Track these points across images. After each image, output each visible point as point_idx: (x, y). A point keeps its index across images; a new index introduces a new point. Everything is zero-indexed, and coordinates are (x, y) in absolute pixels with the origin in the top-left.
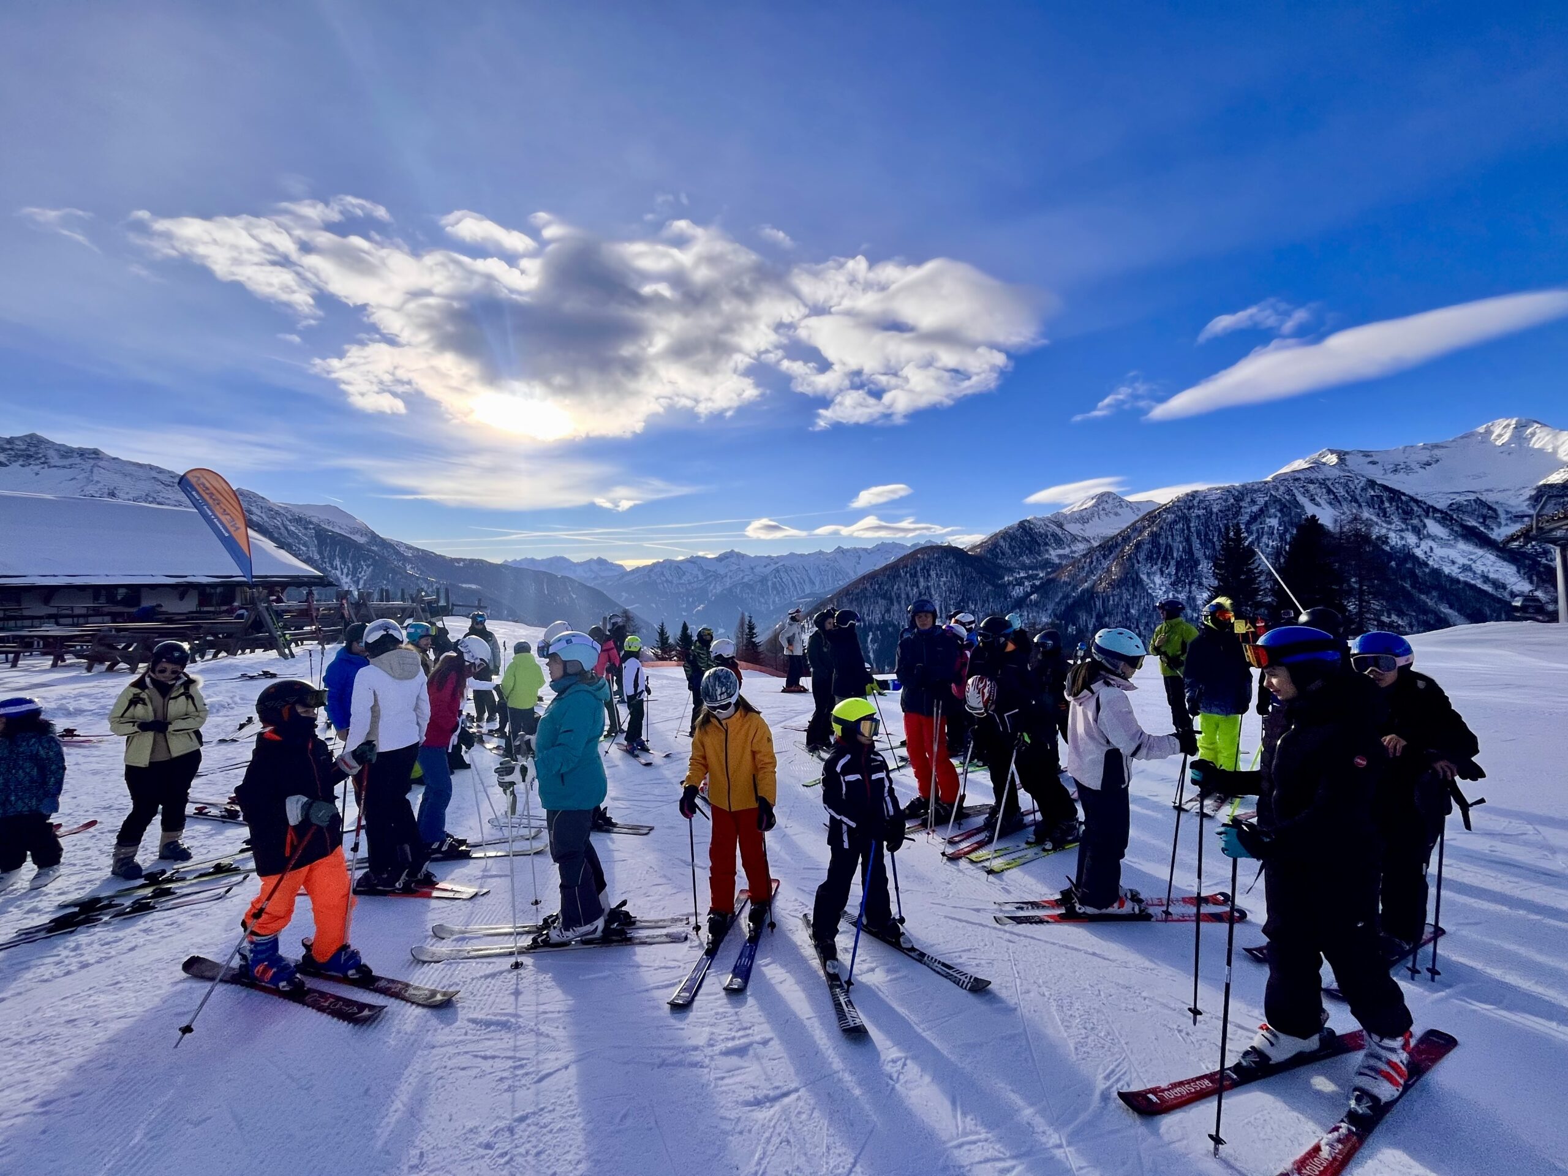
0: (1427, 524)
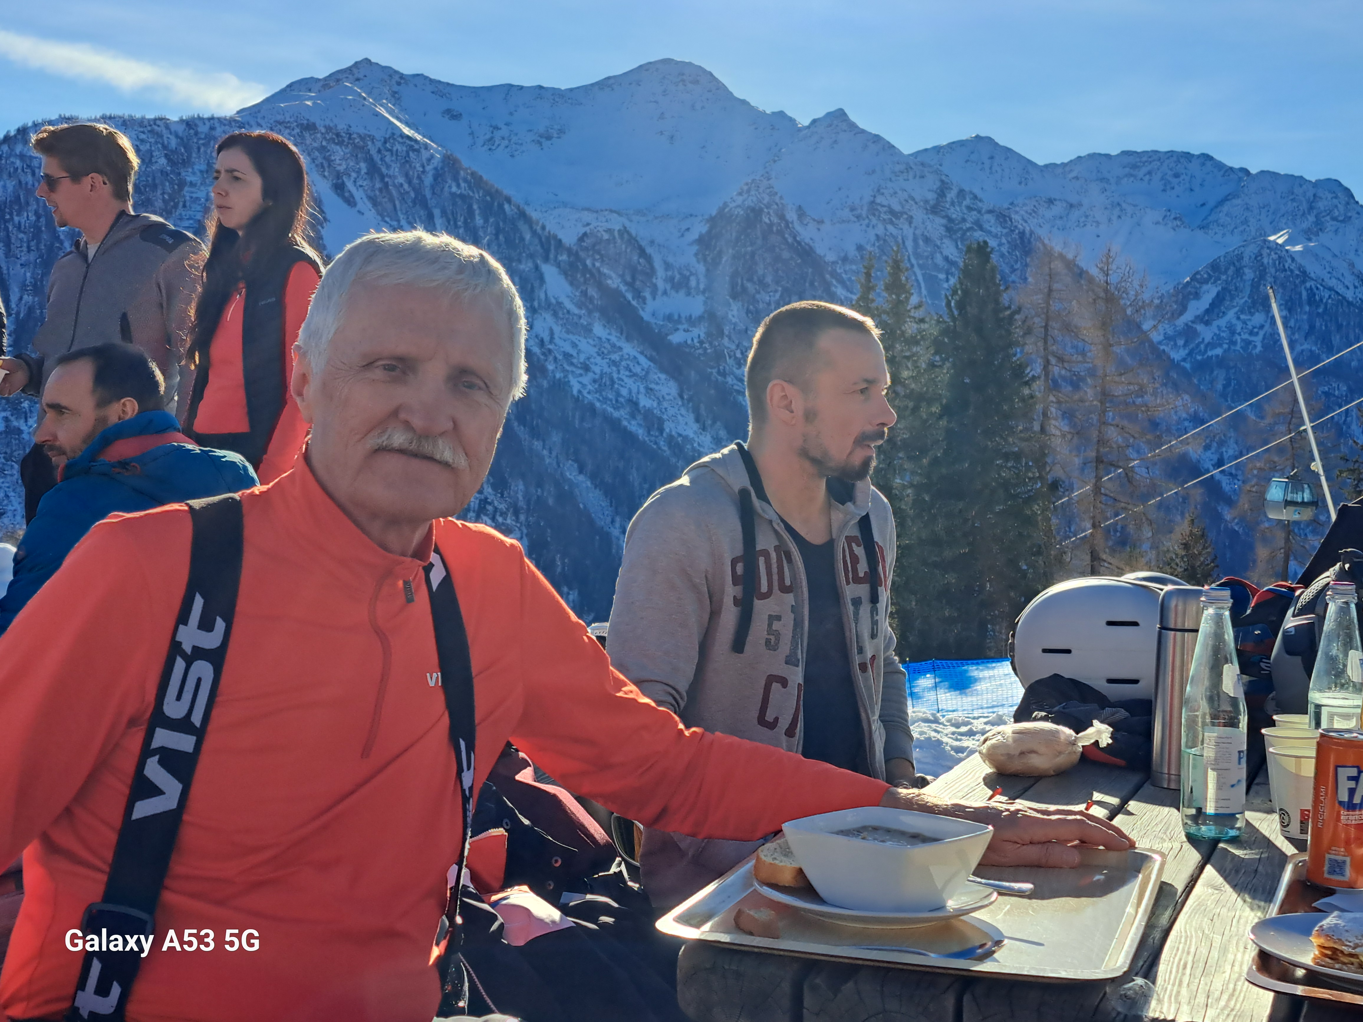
0: (547, 277)
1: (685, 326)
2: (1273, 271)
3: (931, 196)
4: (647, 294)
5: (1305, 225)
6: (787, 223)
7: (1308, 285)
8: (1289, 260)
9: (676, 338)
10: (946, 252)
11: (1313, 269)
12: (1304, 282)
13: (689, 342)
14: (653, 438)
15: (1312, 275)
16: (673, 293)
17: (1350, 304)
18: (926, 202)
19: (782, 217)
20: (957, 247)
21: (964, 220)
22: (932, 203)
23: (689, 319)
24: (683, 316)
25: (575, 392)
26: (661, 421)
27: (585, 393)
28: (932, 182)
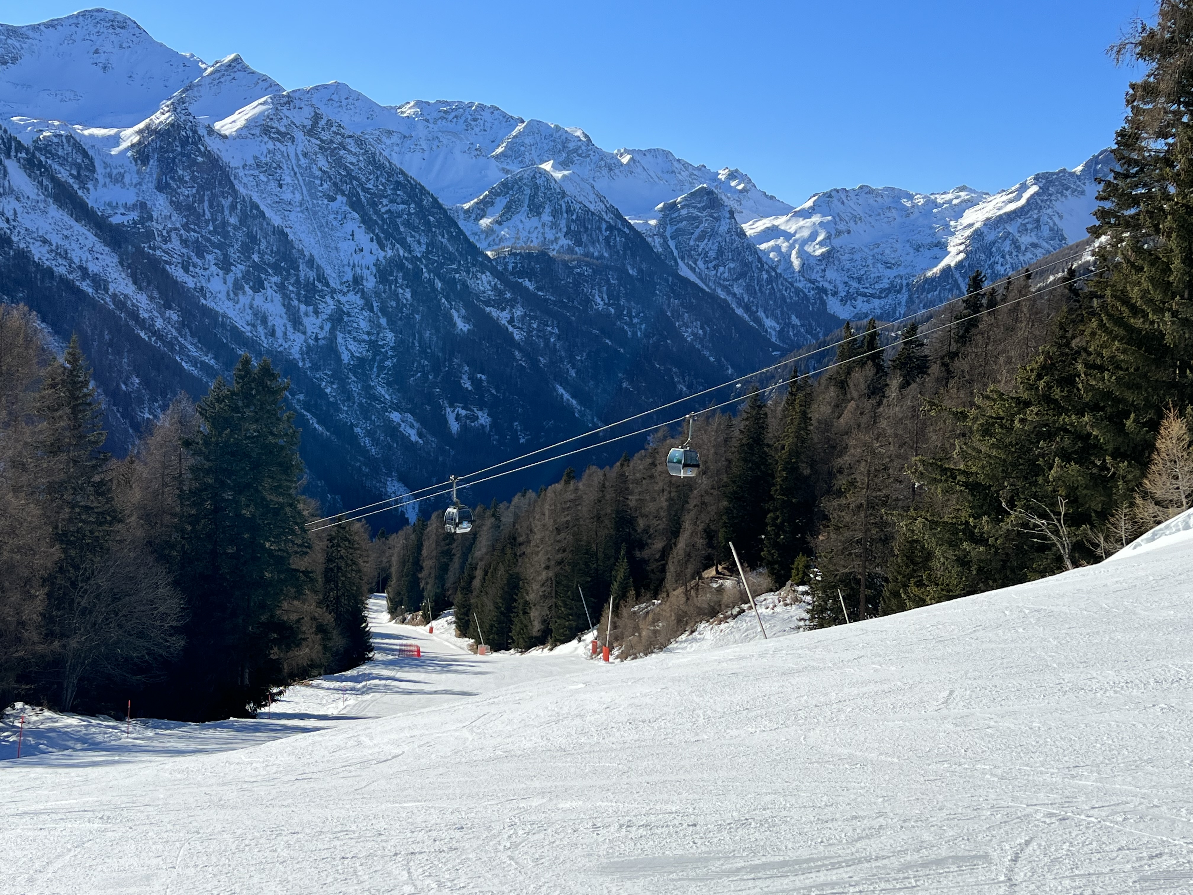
1: (123, 211)
2: (543, 188)
3: (308, 123)
4: (90, 185)
5: (561, 159)
6: (199, 137)
7: (566, 200)
8: (553, 182)
9: (116, 220)
10: (320, 164)
11: (570, 189)
12: (563, 197)
13: (126, 223)
14: (100, 296)
15: (568, 193)
16: (111, 186)
17: (593, 214)
18: (304, 127)
19: (195, 132)
20: (327, 160)
21: (332, 142)
22: (309, 127)
23: (125, 206)
24: (120, 204)
25: (36, 260)
26: (106, 282)
27: (44, 259)
28: (307, 112)
